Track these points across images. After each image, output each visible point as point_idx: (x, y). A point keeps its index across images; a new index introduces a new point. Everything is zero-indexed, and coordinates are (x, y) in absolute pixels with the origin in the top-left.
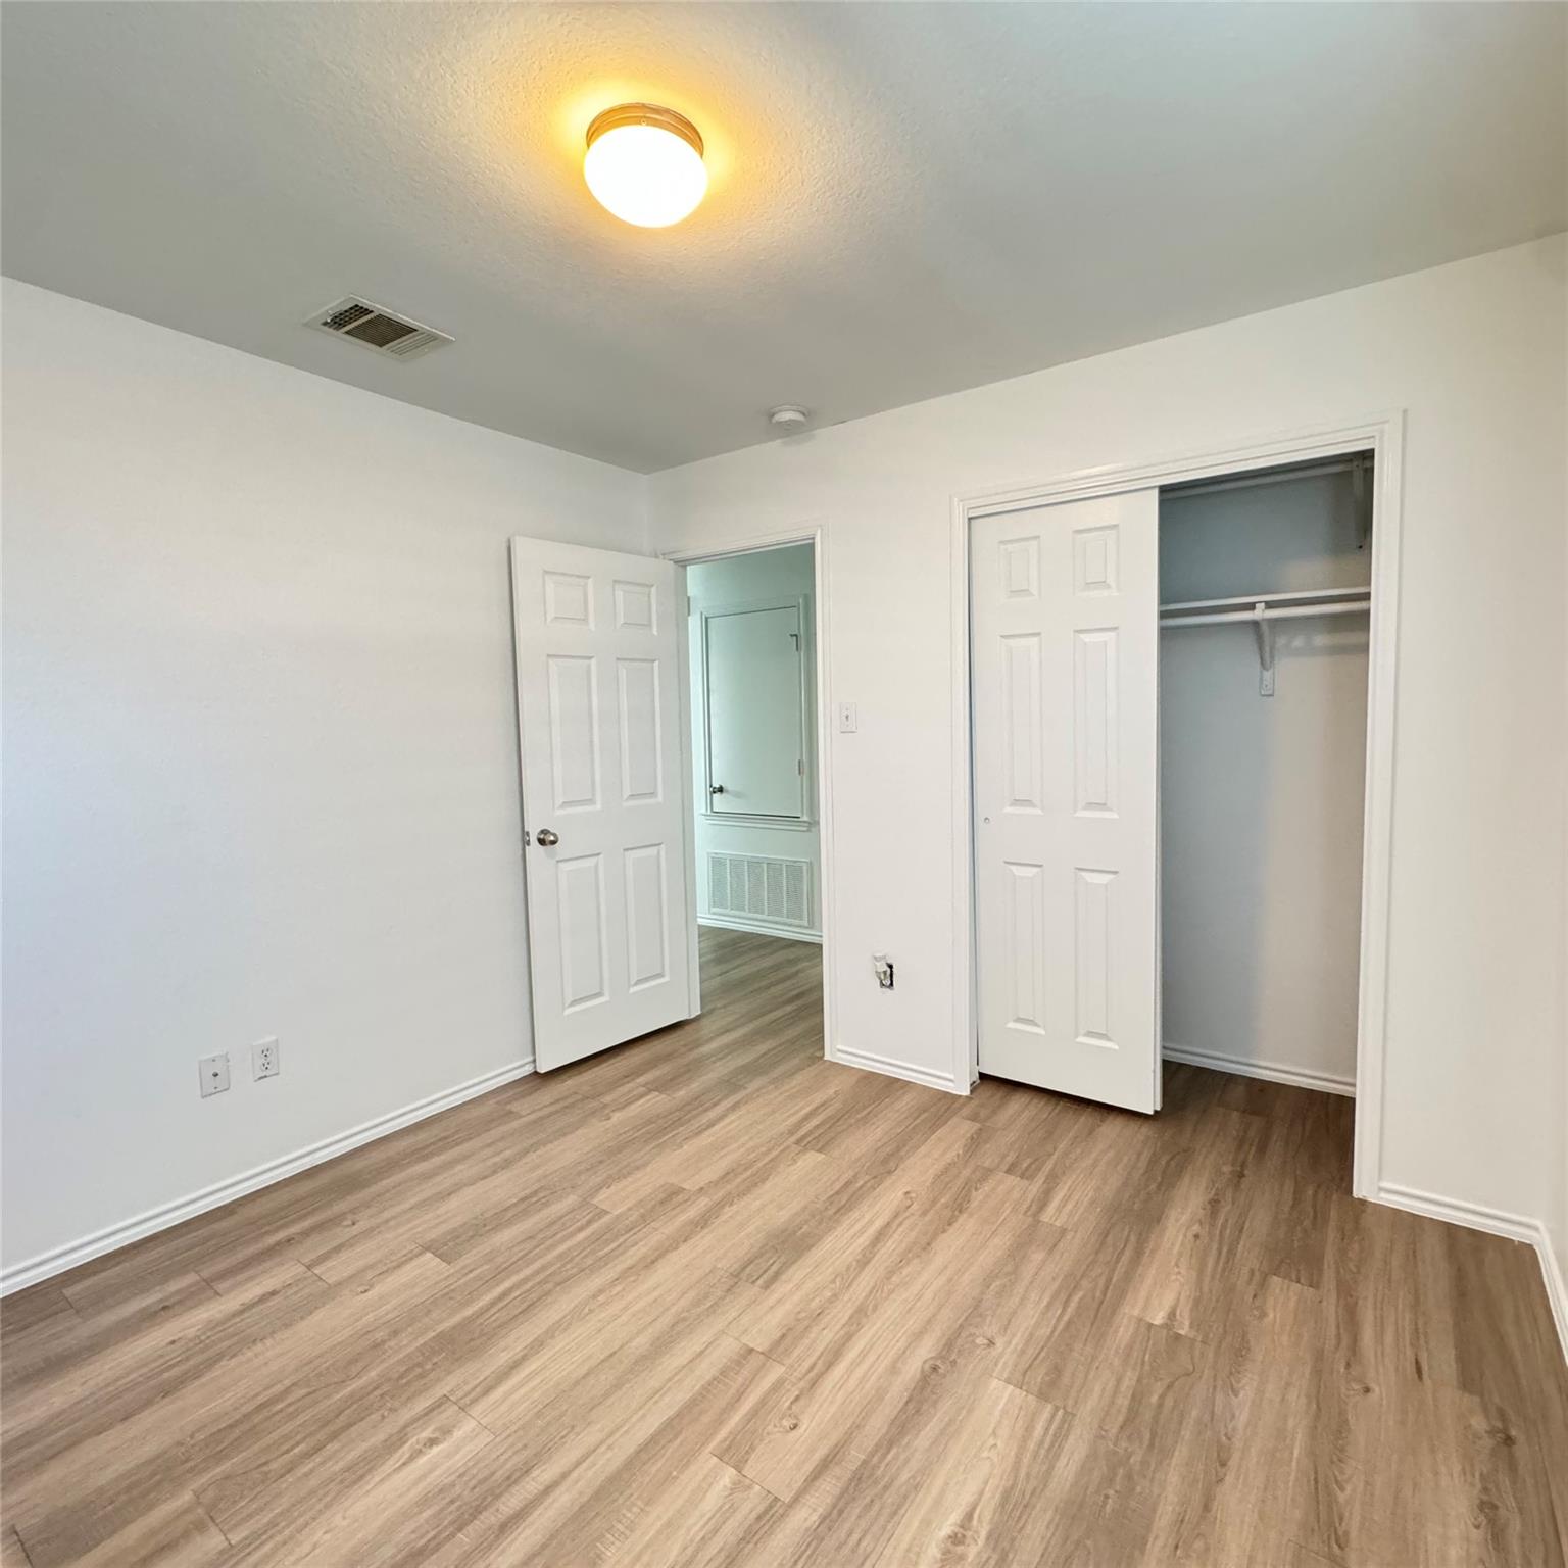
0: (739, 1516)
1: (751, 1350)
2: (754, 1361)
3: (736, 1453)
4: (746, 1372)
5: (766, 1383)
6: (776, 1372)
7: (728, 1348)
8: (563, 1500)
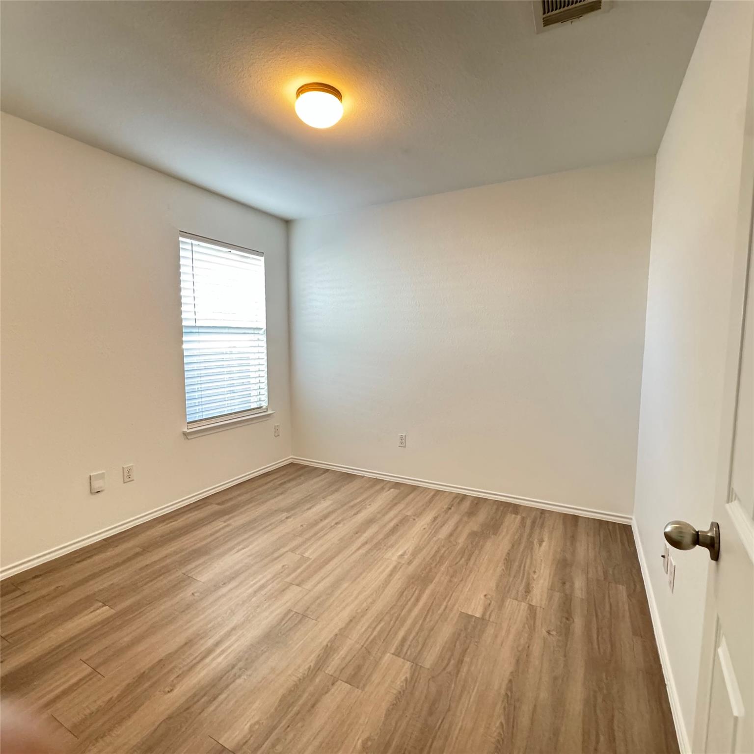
0: (304, 547)
1: (298, 585)
2: (297, 581)
3: (304, 559)
4: (300, 579)
5: (293, 575)
6: (288, 580)
7: (308, 586)
8: (354, 547)
